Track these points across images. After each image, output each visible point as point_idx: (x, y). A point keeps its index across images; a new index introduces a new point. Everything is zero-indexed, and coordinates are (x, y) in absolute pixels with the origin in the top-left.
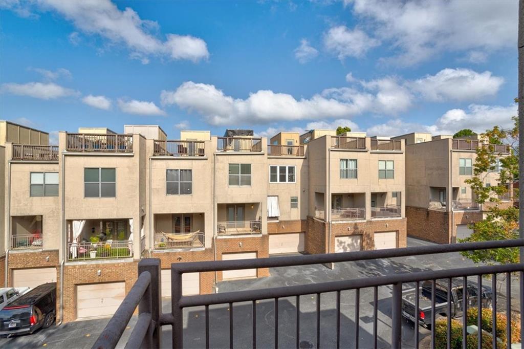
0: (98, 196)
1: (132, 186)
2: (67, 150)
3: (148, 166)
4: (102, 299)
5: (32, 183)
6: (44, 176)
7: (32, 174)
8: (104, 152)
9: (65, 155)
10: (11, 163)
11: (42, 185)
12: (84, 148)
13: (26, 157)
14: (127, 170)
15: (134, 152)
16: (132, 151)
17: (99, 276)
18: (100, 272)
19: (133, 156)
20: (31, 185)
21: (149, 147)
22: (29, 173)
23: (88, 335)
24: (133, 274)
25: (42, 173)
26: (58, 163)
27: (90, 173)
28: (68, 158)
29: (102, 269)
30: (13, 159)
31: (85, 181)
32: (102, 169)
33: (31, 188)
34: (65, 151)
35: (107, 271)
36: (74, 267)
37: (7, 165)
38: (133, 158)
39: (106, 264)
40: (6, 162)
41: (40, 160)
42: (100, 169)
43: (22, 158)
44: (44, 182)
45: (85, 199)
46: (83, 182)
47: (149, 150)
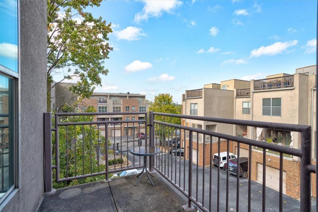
0: (270, 115)
1: (293, 109)
2: (254, 90)
3: (309, 95)
4: (271, 177)
5: (244, 107)
6: (248, 103)
7: (244, 103)
8: (274, 88)
9: (253, 92)
10: (236, 98)
11: (247, 108)
12: (262, 87)
13: (241, 95)
14: (289, 99)
15: (294, 87)
16: (293, 86)
17: (270, 162)
18: (270, 160)
19: (294, 89)
20: (243, 108)
21: (311, 81)
22: (242, 102)
23: (260, 192)
24: (292, 169)
25: (247, 102)
26: (250, 97)
27: (266, 101)
28: (255, 94)
29: (271, 158)
30: (237, 96)
31: (263, 106)
32: (272, 99)
33: (243, 109)
34: (253, 90)
35: (274, 161)
36: (256, 152)
37: (235, 99)
38: (294, 91)
39: (274, 157)
40: (234, 98)
41: (247, 96)
42: (271, 99)
43: (240, 95)
44: (248, 107)
45: (263, 116)
46: (262, 107)
47: (311, 84)
